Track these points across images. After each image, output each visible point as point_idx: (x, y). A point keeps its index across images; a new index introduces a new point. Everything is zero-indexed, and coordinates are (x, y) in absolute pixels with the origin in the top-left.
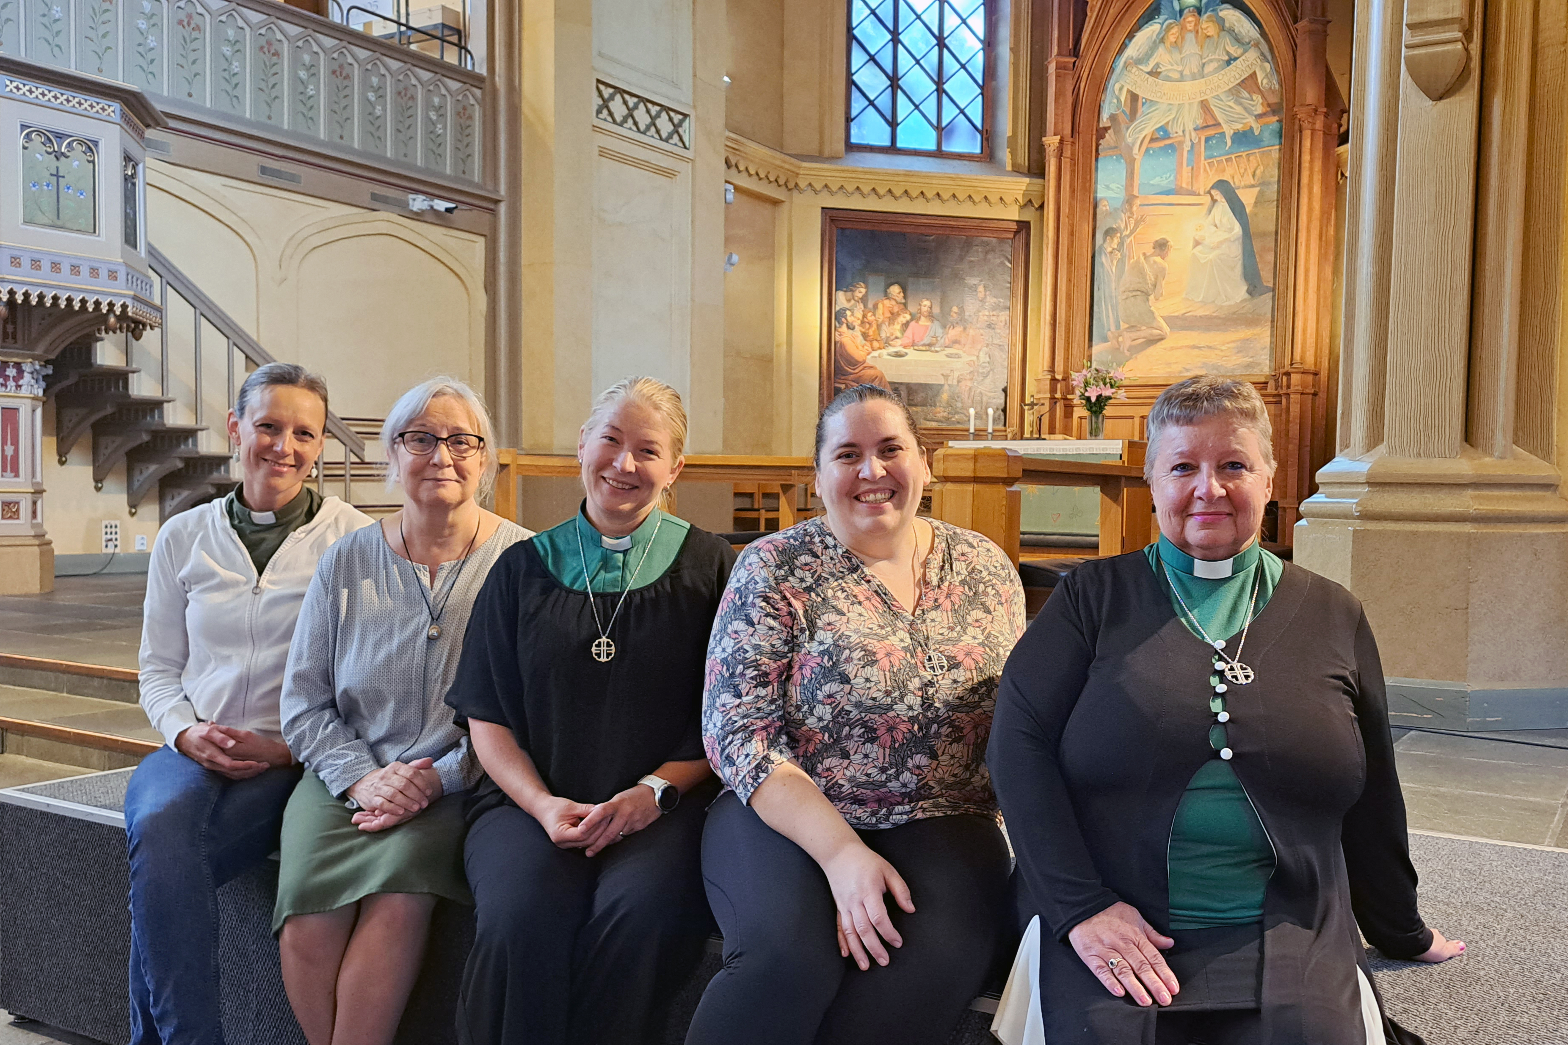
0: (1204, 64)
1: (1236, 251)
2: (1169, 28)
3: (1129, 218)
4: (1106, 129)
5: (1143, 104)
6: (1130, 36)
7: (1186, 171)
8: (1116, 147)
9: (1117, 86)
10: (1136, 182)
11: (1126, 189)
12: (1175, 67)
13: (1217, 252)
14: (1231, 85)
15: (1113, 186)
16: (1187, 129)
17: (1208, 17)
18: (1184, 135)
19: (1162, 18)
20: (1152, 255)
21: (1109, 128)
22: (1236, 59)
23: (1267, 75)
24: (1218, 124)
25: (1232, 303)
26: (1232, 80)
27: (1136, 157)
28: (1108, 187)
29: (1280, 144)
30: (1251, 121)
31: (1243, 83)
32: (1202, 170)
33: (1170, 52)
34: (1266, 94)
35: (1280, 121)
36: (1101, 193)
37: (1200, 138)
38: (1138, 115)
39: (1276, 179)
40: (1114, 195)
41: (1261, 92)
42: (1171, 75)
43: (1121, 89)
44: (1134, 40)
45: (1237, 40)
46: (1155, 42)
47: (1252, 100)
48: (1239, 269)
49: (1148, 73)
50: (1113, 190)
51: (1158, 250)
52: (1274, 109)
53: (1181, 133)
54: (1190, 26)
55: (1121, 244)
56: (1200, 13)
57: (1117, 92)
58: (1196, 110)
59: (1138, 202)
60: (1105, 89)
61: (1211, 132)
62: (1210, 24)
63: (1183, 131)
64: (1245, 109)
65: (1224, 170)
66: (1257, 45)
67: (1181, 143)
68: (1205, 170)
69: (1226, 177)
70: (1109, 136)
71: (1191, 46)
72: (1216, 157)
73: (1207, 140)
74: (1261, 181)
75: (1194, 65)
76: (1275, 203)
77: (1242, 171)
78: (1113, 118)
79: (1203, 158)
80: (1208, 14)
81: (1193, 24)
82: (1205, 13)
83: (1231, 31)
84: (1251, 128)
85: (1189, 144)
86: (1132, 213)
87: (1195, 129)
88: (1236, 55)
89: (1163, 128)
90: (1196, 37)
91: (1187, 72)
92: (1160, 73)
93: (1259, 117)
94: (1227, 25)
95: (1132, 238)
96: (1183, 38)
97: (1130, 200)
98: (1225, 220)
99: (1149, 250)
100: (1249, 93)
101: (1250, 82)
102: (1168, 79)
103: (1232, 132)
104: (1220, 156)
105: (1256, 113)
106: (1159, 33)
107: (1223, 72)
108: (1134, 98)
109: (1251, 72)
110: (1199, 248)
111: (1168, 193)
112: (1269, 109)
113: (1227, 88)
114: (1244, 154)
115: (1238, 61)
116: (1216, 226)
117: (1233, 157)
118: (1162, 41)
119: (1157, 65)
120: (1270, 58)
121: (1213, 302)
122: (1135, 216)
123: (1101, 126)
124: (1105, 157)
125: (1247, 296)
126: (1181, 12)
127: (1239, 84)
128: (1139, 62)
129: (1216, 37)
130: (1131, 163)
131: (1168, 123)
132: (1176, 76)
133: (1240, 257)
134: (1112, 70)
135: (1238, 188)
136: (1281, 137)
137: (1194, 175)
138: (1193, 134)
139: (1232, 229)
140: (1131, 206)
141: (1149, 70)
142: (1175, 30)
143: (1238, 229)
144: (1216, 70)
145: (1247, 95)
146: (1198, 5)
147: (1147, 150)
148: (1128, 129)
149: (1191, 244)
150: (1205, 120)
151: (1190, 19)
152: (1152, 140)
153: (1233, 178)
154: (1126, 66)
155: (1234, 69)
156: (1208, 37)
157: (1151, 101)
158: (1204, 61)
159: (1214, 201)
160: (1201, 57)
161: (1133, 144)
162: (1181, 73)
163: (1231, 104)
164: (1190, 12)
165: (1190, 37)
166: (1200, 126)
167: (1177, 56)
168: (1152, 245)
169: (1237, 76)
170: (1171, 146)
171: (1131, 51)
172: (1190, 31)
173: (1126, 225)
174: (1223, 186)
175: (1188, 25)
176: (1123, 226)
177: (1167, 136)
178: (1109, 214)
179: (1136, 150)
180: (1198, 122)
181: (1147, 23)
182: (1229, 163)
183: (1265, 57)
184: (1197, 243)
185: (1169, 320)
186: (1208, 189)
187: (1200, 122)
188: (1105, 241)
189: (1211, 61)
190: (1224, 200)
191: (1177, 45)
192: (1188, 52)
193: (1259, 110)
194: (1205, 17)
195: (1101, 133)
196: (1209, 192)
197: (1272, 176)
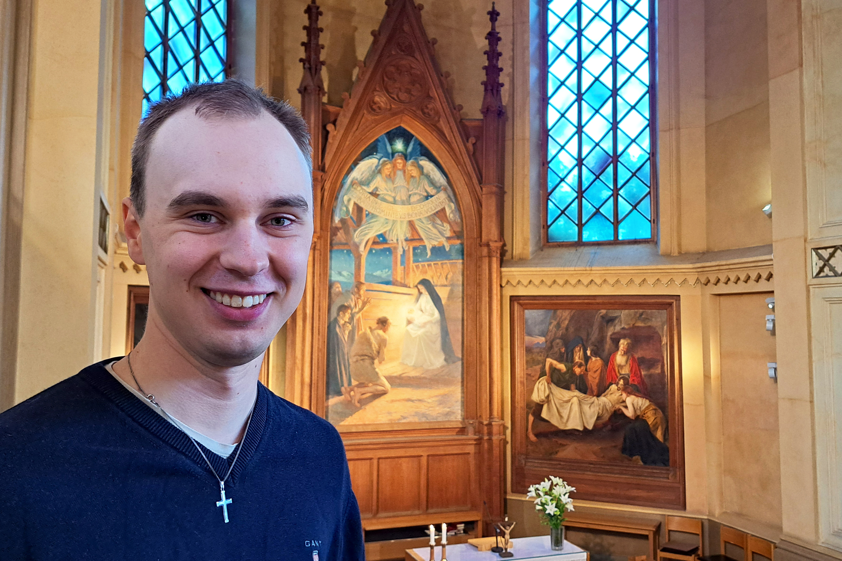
0: (410, 196)
1: (436, 330)
2: (384, 164)
3: (358, 299)
4: (337, 229)
5: (367, 215)
7: (400, 269)
8: (346, 244)
10: (363, 272)
12: (390, 193)
13: (422, 330)
15: (345, 273)
16: (399, 239)
17: (412, 163)
18: (398, 243)
19: (379, 156)
20: (376, 329)
21: (341, 228)
22: (432, 196)
23: (452, 211)
24: (421, 239)
25: (435, 367)
27: (361, 253)
28: (340, 274)
29: (463, 259)
31: (437, 214)
32: (411, 270)
33: (385, 181)
35: (462, 244)
36: (335, 277)
37: (409, 248)
38: (363, 222)
39: (461, 283)
40: (345, 280)
42: (387, 197)
43: (349, 200)
44: (358, 167)
46: (374, 171)
47: (443, 226)
48: (438, 345)
49: (370, 193)
50: (344, 276)
51: (380, 325)
52: (458, 235)
53: (395, 241)
54: (400, 166)
55: (352, 318)
56: (406, 158)
57: (346, 202)
58: (405, 226)
59: (364, 288)
60: (337, 198)
61: (417, 244)
62: (413, 168)
63: (397, 240)
64: (439, 232)
65: (426, 272)
66: (445, 190)
67: (396, 248)
68: (413, 270)
69: (428, 277)
70: (341, 235)
71: (400, 180)
72: (420, 262)
73: (414, 249)
74: (451, 283)
76: (461, 299)
77: (439, 274)
78: (343, 221)
79: (411, 262)
80: (411, 161)
81: (401, 165)
82: (410, 159)
83: (428, 177)
84: (444, 246)
85: (402, 250)
86: (360, 296)
88: (432, 194)
89: (381, 235)
90: (404, 176)
91: (398, 198)
92: (378, 195)
93: (448, 238)
94: (425, 171)
95: (360, 314)
96: (395, 174)
97: (359, 285)
98: (428, 308)
99: (374, 325)
100: (441, 221)
102: (384, 200)
103: (431, 246)
104: (423, 261)
106: (377, 167)
108: (359, 209)
109: (442, 207)
110: (411, 326)
111: (387, 283)
114: (439, 263)
116: (422, 311)
117: (432, 263)
118: (380, 172)
119: (377, 189)
121: (422, 366)
122: (362, 298)
124: (337, 250)
125: (444, 363)
126: (393, 154)
127: (434, 214)
129: (418, 178)
130: (359, 257)
131: (385, 232)
132: (391, 199)
133: (439, 334)
135: (436, 286)
136: (463, 255)
137: (406, 272)
138: (404, 243)
139: (433, 315)
141: (370, 191)
142: (389, 166)
143: (437, 314)
144: (419, 201)
145: (440, 223)
146: (405, 152)
147: (371, 251)
148: (355, 231)
149: (405, 322)
150: (413, 235)
151: (400, 162)
152: (374, 243)
154: (352, 184)
155: (431, 203)
156: (412, 177)
157: (373, 214)
158: (410, 193)
159: (420, 293)
160: (408, 189)
161: (360, 243)
162: (394, 198)
163: (430, 226)
164: (399, 156)
165: (400, 173)
166: (409, 239)
167: (390, 185)
168: (376, 321)
169: (433, 209)
170: (389, 250)
172: (400, 170)
173: (356, 305)
174: (425, 282)
175: (398, 165)
176: (353, 305)
177: (385, 241)
178: (339, 294)
179: (362, 248)
180: (407, 236)
181: (367, 156)
182: (430, 267)
183: (451, 199)
184: (409, 322)
186: (416, 284)
187: (409, 236)
188: (338, 315)
189: (415, 194)
190: (427, 293)
191: (390, 178)
192: (398, 184)
193: (448, 234)
194: (410, 162)
195: (335, 231)
196: (417, 286)
197: (458, 280)
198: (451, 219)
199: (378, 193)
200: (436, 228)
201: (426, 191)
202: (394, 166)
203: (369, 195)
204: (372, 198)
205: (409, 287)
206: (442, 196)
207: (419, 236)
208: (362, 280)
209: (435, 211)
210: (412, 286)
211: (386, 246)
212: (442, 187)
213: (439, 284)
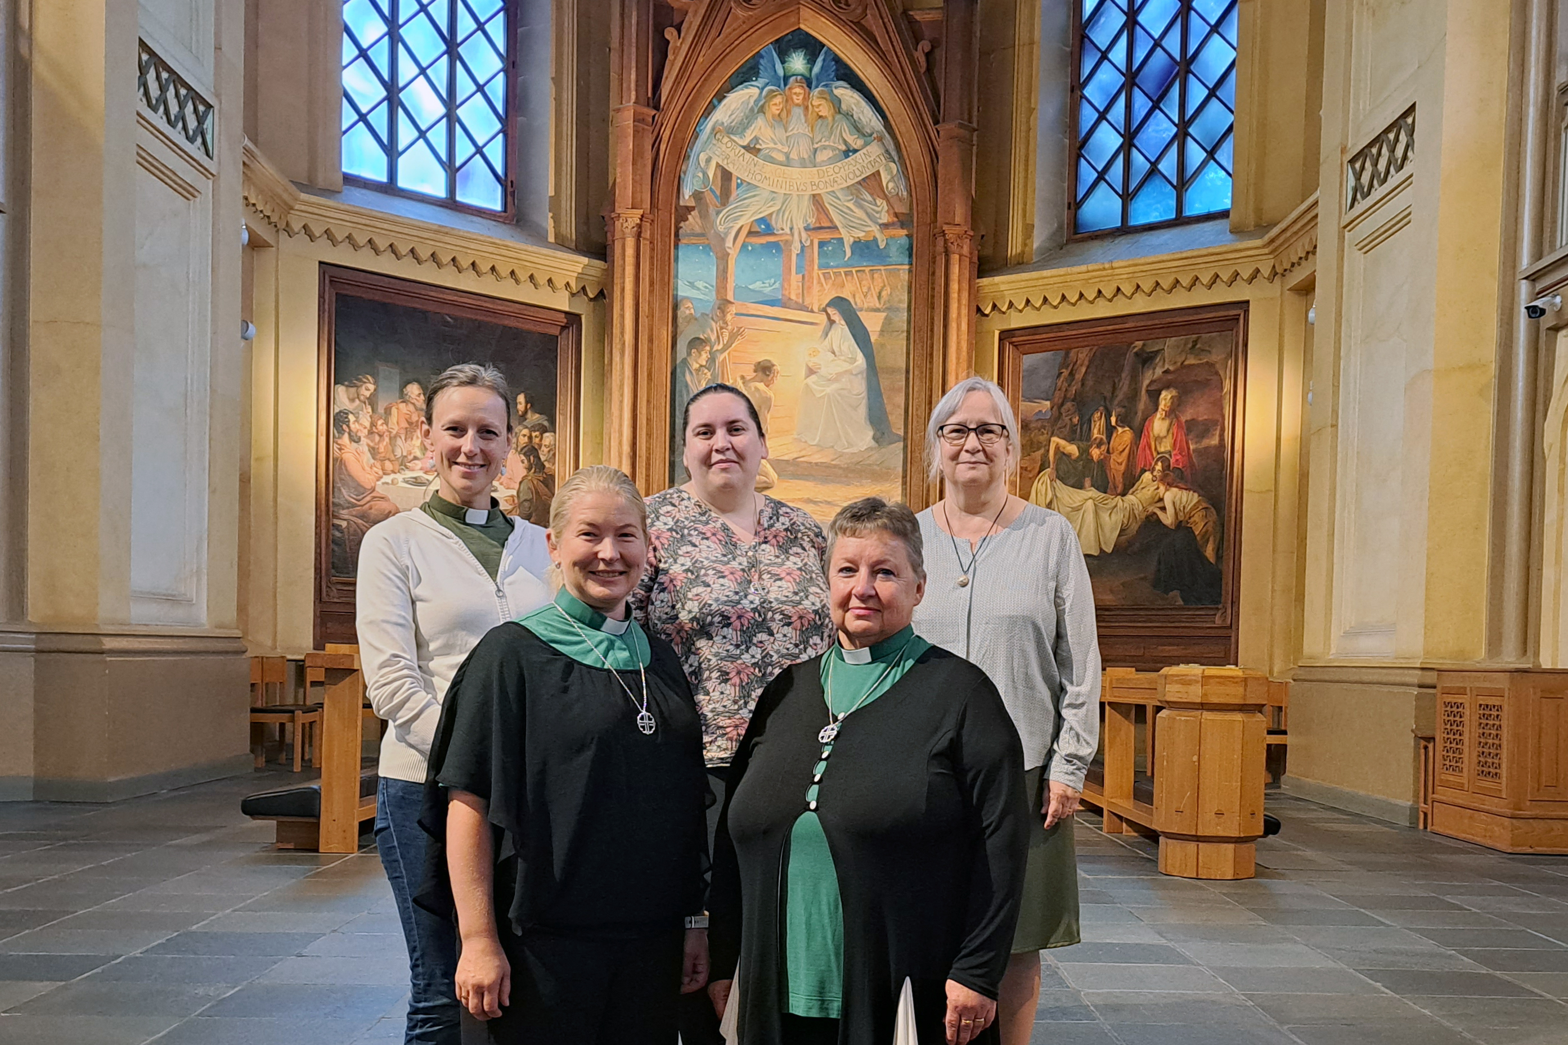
0: (816, 150)
1: (860, 387)
2: (771, 95)
3: (722, 328)
4: (689, 209)
5: (738, 186)
6: (720, 96)
7: (795, 279)
8: (703, 235)
9: (703, 157)
10: (731, 285)
11: (718, 292)
12: (779, 146)
13: (835, 386)
14: (850, 182)
15: (700, 284)
16: (795, 227)
17: (821, 93)
18: (792, 235)
19: (761, 82)
20: (753, 380)
21: (693, 208)
22: (855, 151)
23: (893, 178)
24: (836, 228)
25: (855, 450)
26: (851, 176)
27: (729, 251)
28: (692, 285)
29: (911, 264)
30: (875, 229)
31: (864, 182)
32: (815, 282)
33: (772, 126)
34: (891, 200)
35: (909, 236)
36: (683, 291)
37: (812, 242)
38: (732, 199)
39: (906, 305)
40: (701, 297)
41: (886, 197)
42: (774, 155)
43: (708, 161)
44: (725, 102)
45: (857, 128)
46: (752, 110)
47: (876, 205)
48: (863, 411)
49: (744, 147)
50: (698, 289)
51: (760, 374)
52: (902, 220)
53: (788, 231)
54: (798, 99)
55: (712, 359)
56: (809, 86)
57: (703, 164)
58: (806, 203)
59: (733, 309)
60: (687, 157)
61: (826, 236)
62: (823, 102)
63: (791, 229)
64: (867, 214)
65: (843, 286)
66: (880, 139)
67: (788, 243)
68: (819, 282)
69: (846, 294)
70: (693, 220)
71: (798, 124)
72: (832, 267)
73: (822, 244)
74: (887, 305)
75: (803, 150)
76: (905, 334)
77: (865, 289)
78: (697, 196)
79: (816, 267)
80: (819, 89)
81: (801, 97)
82: (817, 87)
83: (848, 115)
84: (875, 240)
85: (799, 246)
86: (726, 323)
87: (807, 229)
88: (856, 147)
89: (762, 220)
90: (806, 115)
91: (794, 156)
92: (759, 150)
93: (885, 226)
94: (844, 107)
95: (726, 354)
96: (789, 112)
97: (723, 304)
98: (844, 348)
99: (750, 374)
100: (872, 195)
101: (872, 182)
102: (770, 160)
103: (852, 240)
104: (837, 267)
105: (881, 222)
106: (756, 101)
107: (839, 164)
108: (726, 176)
109: (874, 171)
110: (813, 377)
111: (772, 303)
112: (895, 219)
113: (845, 185)
114: (867, 269)
115: (857, 154)
116: (834, 353)
117: (854, 270)
118: (762, 110)
119: (756, 139)
120: (896, 159)
121: (833, 447)
122: (730, 328)
123: (682, 203)
124: (688, 245)
125: (873, 443)
126: (786, 78)
127: (859, 183)
128: (730, 131)
129: (830, 119)
130: (723, 258)
131: (771, 214)
132: (781, 158)
133: (865, 394)
134: (696, 135)
135: (861, 310)
136: (910, 256)
137: (805, 288)
138: (804, 235)
139: (854, 360)
140: (724, 312)
141: (745, 144)
142: (778, 100)
143: (861, 360)
144: (832, 161)
145: (869, 198)
146: (807, 74)
147: (744, 246)
148: (718, 213)
149: (803, 372)
150: (818, 220)
151: (798, 91)
152: (751, 233)
153: (854, 296)
154: (714, 132)
155: (853, 162)
156: (821, 117)
157: (749, 184)
158: (816, 146)
159: (832, 322)
160: (812, 139)
161: (727, 234)
162: (787, 156)
163: (850, 205)
164: (797, 81)
165: (797, 112)
166: (812, 226)
167: (780, 132)
168: (753, 367)
169: (858, 173)
170: (776, 245)
171: (721, 115)
172: (798, 105)
173: (718, 337)
174: (840, 303)
175: (795, 97)
176: (713, 338)
177: (769, 231)
178: (691, 319)
179: (729, 243)
180: (809, 221)
181: (741, 83)
182: (849, 278)
183: (890, 154)
184: (811, 372)
185: (776, 464)
186: (824, 305)
187: (812, 221)
188: (689, 354)
189: (825, 148)
190: (843, 322)
191: (781, 120)
192: (795, 131)
193: (885, 218)
194: (816, 92)
195: (683, 213)
196: (825, 310)
197: (900, 301)
198: (890, 193)
199: (758, 146)
200: (861, 207)
201: (845, 142)
202: (788, 100)
203: (743, 151)
204: (748, 155)
205: (812, 311)
206: (875, 150)
207: (831, 221)
208: (730, 297)
209: (860, 178)
210: (816, 310)
211: (771, 239)
212: (875, 135)
213: (866, 306)
